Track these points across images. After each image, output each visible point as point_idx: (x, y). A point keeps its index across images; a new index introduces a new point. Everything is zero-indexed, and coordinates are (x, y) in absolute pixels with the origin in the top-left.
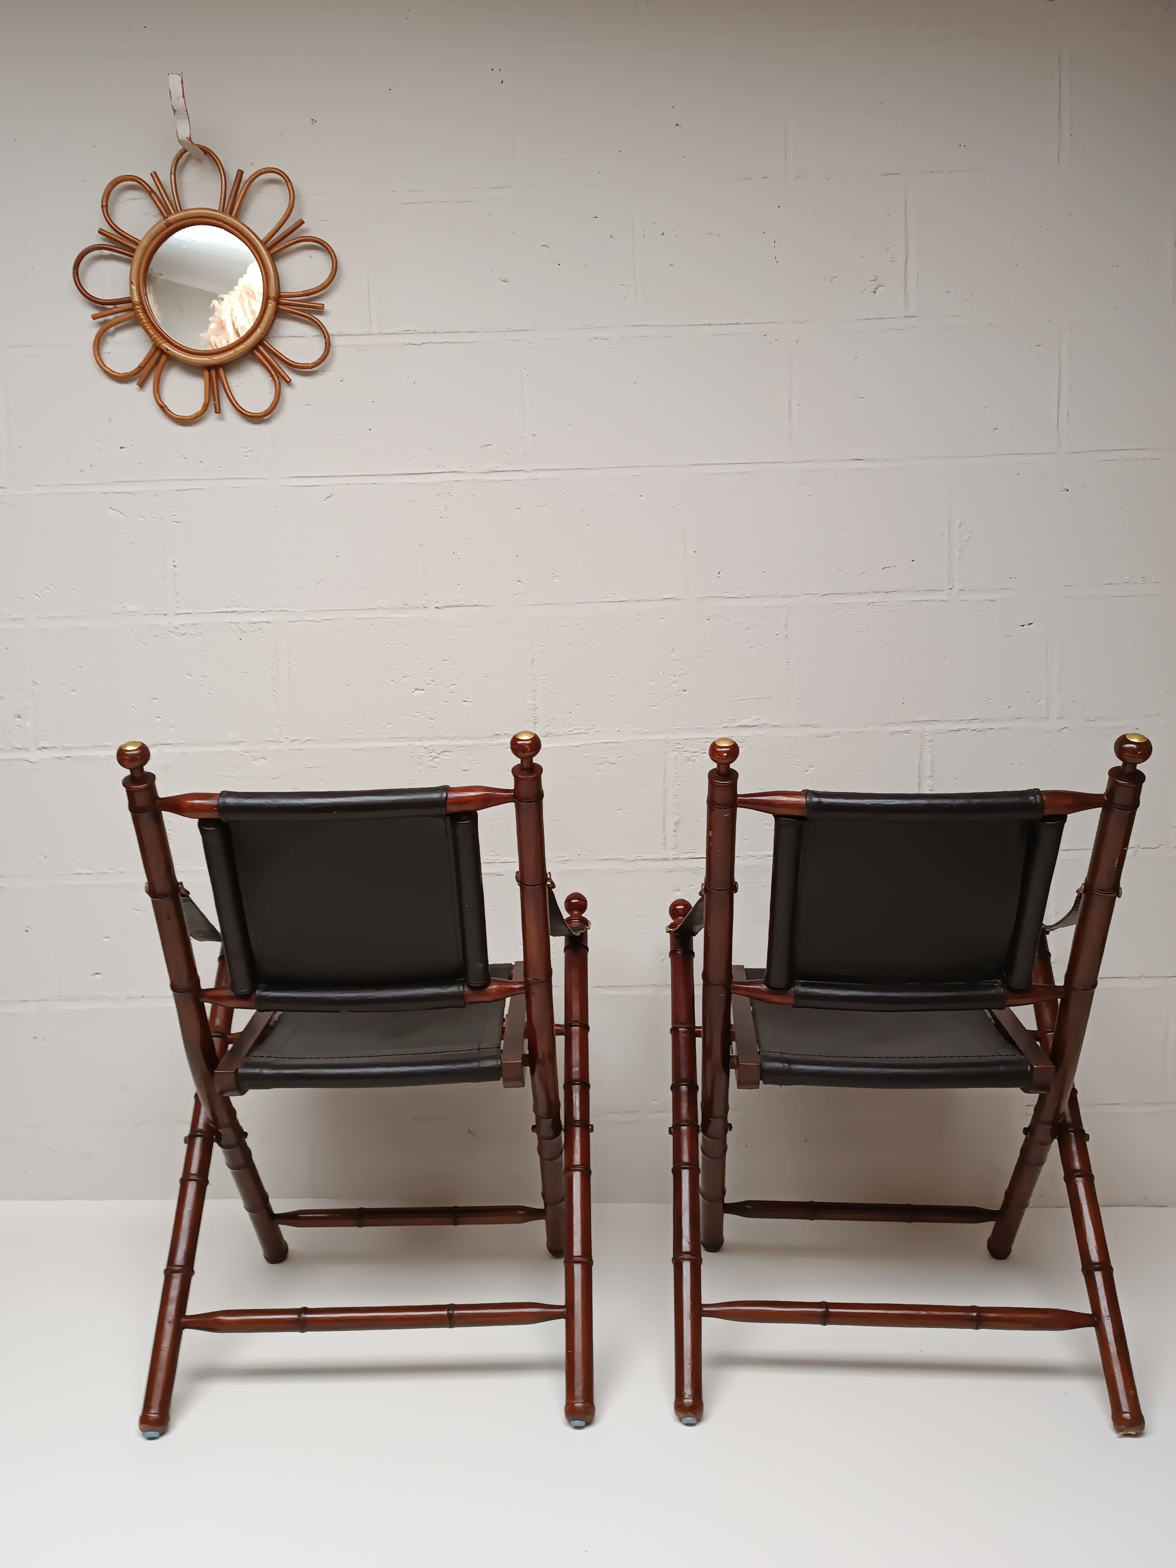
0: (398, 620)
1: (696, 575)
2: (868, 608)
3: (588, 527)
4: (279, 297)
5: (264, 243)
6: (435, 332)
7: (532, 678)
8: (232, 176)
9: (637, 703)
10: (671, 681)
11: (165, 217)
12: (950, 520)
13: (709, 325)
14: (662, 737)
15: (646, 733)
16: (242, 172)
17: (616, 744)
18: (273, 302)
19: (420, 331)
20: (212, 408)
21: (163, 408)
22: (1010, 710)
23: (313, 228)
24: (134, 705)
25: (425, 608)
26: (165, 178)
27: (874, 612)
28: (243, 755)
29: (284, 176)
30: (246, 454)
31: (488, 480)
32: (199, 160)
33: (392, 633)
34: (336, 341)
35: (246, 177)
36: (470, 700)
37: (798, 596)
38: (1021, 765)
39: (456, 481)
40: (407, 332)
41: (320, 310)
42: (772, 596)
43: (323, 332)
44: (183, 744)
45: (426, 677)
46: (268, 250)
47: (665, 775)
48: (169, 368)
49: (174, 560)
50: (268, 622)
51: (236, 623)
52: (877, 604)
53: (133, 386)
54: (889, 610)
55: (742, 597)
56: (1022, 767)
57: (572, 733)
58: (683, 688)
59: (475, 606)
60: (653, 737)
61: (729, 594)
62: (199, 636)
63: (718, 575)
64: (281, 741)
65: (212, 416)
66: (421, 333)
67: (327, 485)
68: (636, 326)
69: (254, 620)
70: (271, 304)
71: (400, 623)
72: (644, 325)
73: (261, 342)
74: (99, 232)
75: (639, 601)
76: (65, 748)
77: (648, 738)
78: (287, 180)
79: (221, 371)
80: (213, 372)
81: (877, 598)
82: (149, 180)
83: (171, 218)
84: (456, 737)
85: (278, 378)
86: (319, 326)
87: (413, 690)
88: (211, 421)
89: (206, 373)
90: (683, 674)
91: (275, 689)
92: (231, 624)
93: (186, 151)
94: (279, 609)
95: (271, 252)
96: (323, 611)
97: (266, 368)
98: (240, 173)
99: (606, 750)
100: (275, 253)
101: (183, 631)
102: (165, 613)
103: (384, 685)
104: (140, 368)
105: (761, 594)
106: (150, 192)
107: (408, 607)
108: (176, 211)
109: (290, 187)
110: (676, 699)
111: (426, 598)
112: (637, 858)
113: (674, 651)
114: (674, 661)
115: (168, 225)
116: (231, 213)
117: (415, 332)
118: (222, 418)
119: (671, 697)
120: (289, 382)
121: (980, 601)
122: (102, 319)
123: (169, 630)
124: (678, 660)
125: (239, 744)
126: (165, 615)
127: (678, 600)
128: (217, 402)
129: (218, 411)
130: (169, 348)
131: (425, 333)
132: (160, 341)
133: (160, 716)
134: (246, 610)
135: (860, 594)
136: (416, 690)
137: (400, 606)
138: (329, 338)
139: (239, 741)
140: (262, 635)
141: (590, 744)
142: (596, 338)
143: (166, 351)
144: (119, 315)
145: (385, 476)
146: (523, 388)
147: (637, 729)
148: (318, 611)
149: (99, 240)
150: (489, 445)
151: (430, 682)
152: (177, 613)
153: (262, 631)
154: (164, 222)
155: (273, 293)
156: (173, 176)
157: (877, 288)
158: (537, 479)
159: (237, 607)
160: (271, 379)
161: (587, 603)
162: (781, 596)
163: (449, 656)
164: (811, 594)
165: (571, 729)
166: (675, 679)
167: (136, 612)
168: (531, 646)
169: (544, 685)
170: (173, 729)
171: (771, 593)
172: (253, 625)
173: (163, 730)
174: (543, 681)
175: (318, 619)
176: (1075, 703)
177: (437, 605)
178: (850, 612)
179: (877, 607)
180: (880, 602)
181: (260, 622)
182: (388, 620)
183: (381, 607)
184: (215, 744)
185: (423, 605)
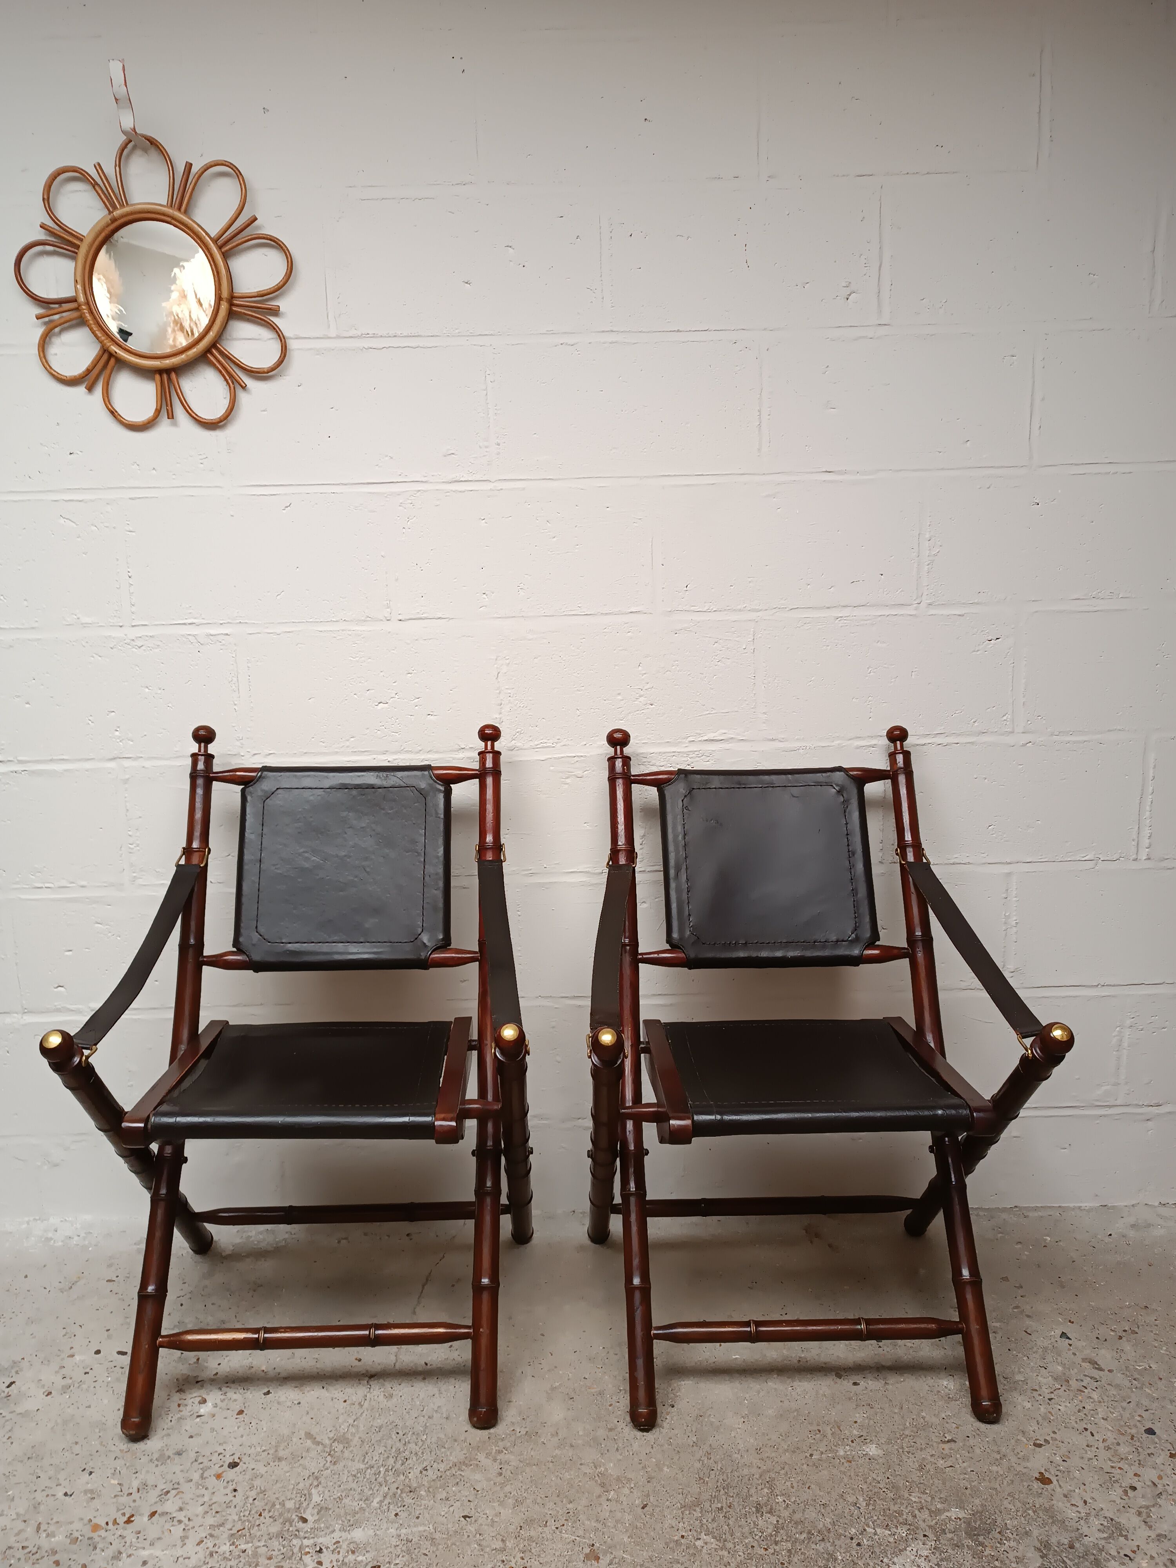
0: (361, 633)
1: (663, 588)
2: (836, 622)
3: (555, 539)
4: (232, 297)
5: (215, 241)
6: (395, 336)
7: (498, 691)
8: (180, 168)
10: (638, 695)
11: (110, 212)
12: (919, 534)
13: (678, 331)
16: (191, 165)
17: (582, 758)
18: (226, 304)
19: (380, 335)
20: (164, 413)
21: (113, 413)
22: (976, 724)
23: (267, 226)
24: (90, 718)
25: (388, 620)
26: (110, 169)
27: (842, 626)
29: (234, 168)
30: (201, 461)
31: (452, 491)
32: (145, 150)
33: (354, 645)
34: (292, 345)
35: (195, 170)
36: (435, 714)
37: (766, 610)
38: (986, 779)
39: (419, 491)
40: (366, 336)
41: (276, 312)
42: (740, 610)
43: (279, 336)
44: (142, 757)
45: (389, 691)
46: (220, 248)
48: (119, 370)
49: (129, 570)
50: (227, 634)
51: (194, 636)
52: (845, 618)
53: (81, 390)
54: (858, 624)
55: (709, 610)
56: (986, 780)
57: (538, 746)
58: (650, 702)
59: (439, 618)
61: (697, 608)
62: (157, 648)
63: (685, 589)
64: (242, 754)
65: (165, 422)
66: (381, 336)
67: (285, 494)
68: (603, 332)
69: (213, 632)
70: (224, 306)
71: (362, 636)
72: (612, 331)
73: (214, 345)
74: (41, 227)
75: (606, 614)
76: (20, 762)
78: (239, 174)
79: (173, 375)
80: (165, 376)
81: (845, 612)
82: (93, 172)
83: (116, 213)
84: (421, 751)
85: (233, 383)
86: (274, 329)
87: (377, 704)
88: (164, 427)
89: (157, 377)
90: (650, 688)
91: (236, 703)
92: (190, 637)
93: (130, 141)
94: (238, 621)
95: (223, 250)
96: (283, 623)
97: (220, 372)
98: (189, 166)
99: (572, 764)
100: (227, 251)
101: (139, 643)
102: (121, 624)
103: (347, 698)
104: (88, 371)
105: (729, 608)
106: (94, 185)
107: (371, 619)
108: (122, 206)
109: (242, 182)
110: (643, 712)
111: (388, 610)
113: (641, 665)
114: (641, 675)
115: (114, 220)
116: (179, 209)
117: (374, 336)
118: (175, 424)
120: (244, 388)
121: (948, 616)
122: (47, 319)
123: (125, 642)
124: (645, 674)
126: (121, 626)
127: (645, 613)
128: (169, 408)
129: (171, 416)
130: (117, 351)
131: (385, 337)
132: (108, 343)
133: (118, 729)
134: (204, 621)
135: (828, 608)
136: (379, 703)
137: (363, 618)
138: (285, 341)
140: (222, 647)
141: (555, 758)
142: (561, 344)
143: (115, 354)
144: (64, 314)
145: (346, 485)
146: (487, 394)
148: (279, 623)
149: (41, 236)
150: (453, 454)
151: (393, 695)
152: (133, 624)
153: (220, 644)
154: (110, 217)
155: (225, 294)
156: (117, 168)
157: (849, 295)
158: (501, 489)
159: (195, 618)
160: (225, 383)
161: (553, 616)
162: (749, 610)
163: (413, 669)
164: (779, 608)
165: (536, 743)
166: (642, 693)
167: (90, 624)
168: (496, 659)
169: (510, 698)
170: (132, 743)
171: (739, 607)
172: (212, 637)
173: (121, 743)
174: (509, 695)
175: (278, 631)
176: (1040, 717)
177: (400, 617)
178: (819, 627)
179: (845, 621)
180: (848, 616)
181: (218, 635)
182: (350, 633)
183: (343, 619)
184: (175, 758)
185: (386, 617)
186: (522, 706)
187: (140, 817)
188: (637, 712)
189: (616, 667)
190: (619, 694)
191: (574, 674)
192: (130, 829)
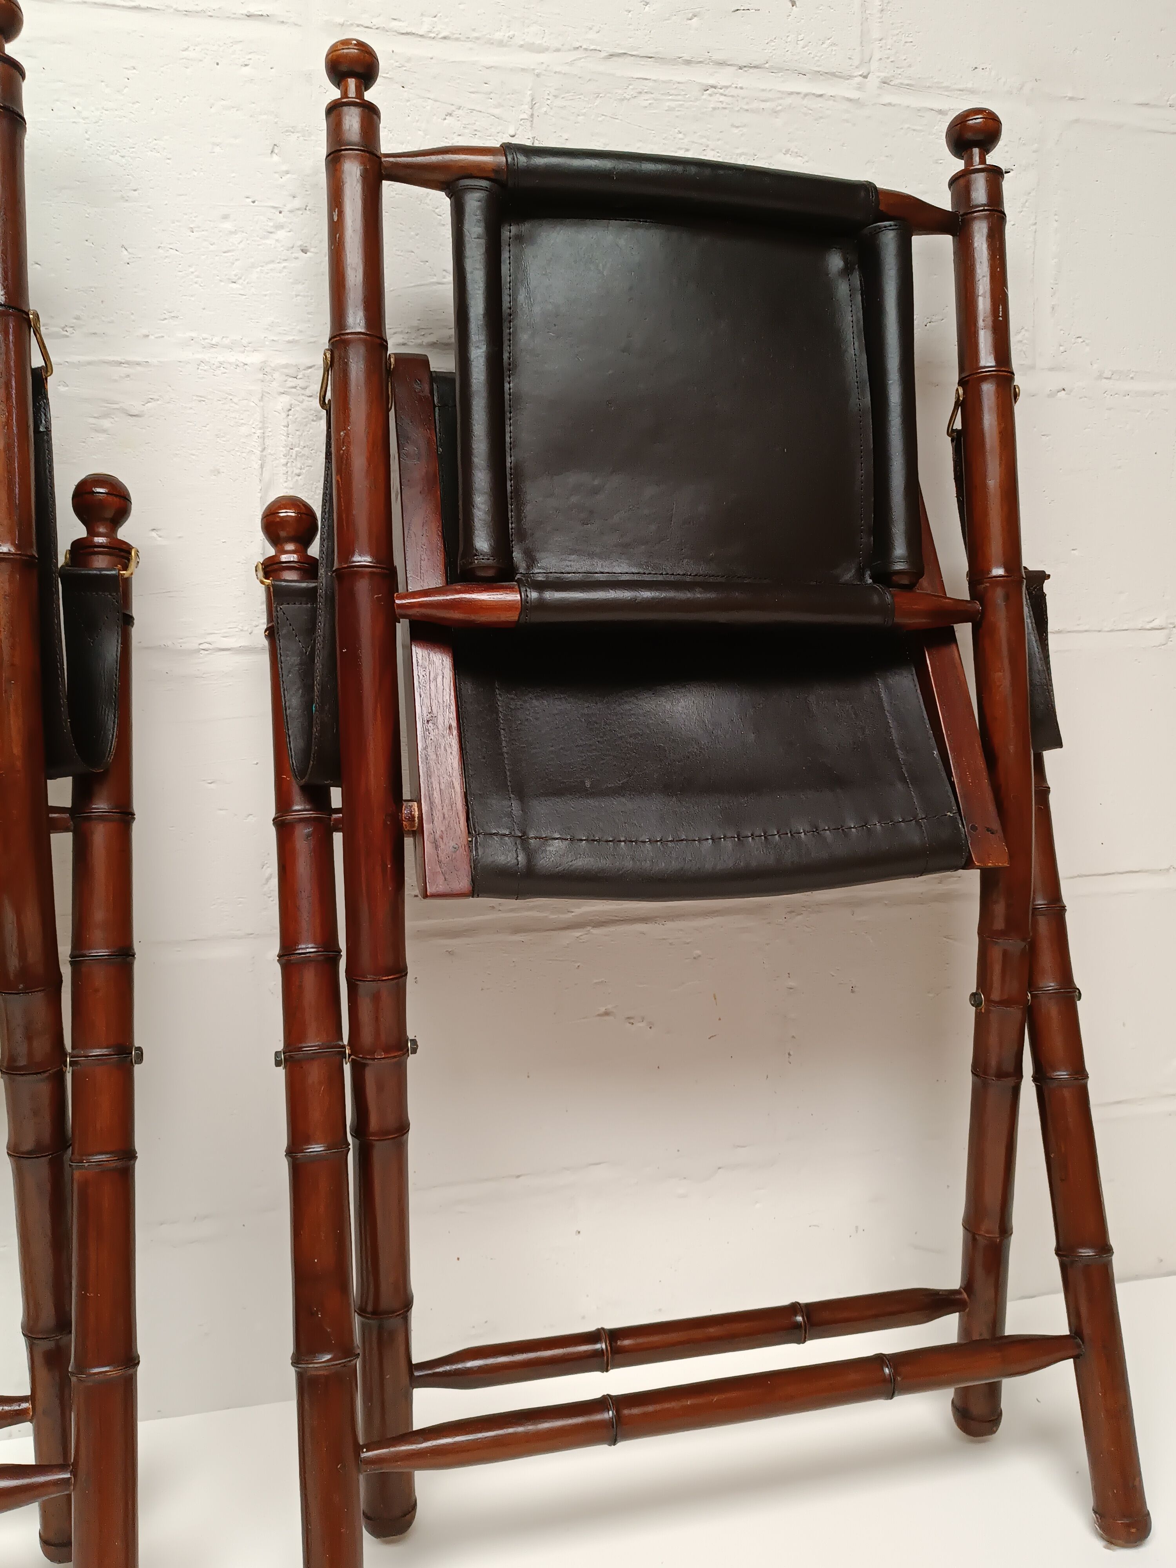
2: (704, 97)
9: (192, 270)
10: (271, 224)
14: (255, 358)
15: (213, 346)
17: (139, 368)
27: (714, 109)
37: (558, 50)
42: (501, 44)
47: (264, 449)
52: (721, 91)
54: (746, 107)
55: (432, 35)
58: (300, 243)
60: (232, 357)
61: (401, 24)
75: (187, 13)
77: (221, 359)
81: (722, 77)
90: (298, 209)
99: (116, 381)
105: (476, 34)
110: (284, 267)
112: (202, 647)
113: (276, 151)
114: (277, 175)
119: (273, 261)
121: (919, 110)
124: (287, 173)
127: (283, 22)
135: (688, 62)
147: (194, 334)
162: (521, 46)
164: (586, 49)
166: (281, 218)
171: (498, 36)
176: (1080, 340)
178: (668, 104)
179: (722, 98)
180: (727, 87)
188: (271, 266)
189: (217, 149)
190: (225, 217)
191: (112, 157)
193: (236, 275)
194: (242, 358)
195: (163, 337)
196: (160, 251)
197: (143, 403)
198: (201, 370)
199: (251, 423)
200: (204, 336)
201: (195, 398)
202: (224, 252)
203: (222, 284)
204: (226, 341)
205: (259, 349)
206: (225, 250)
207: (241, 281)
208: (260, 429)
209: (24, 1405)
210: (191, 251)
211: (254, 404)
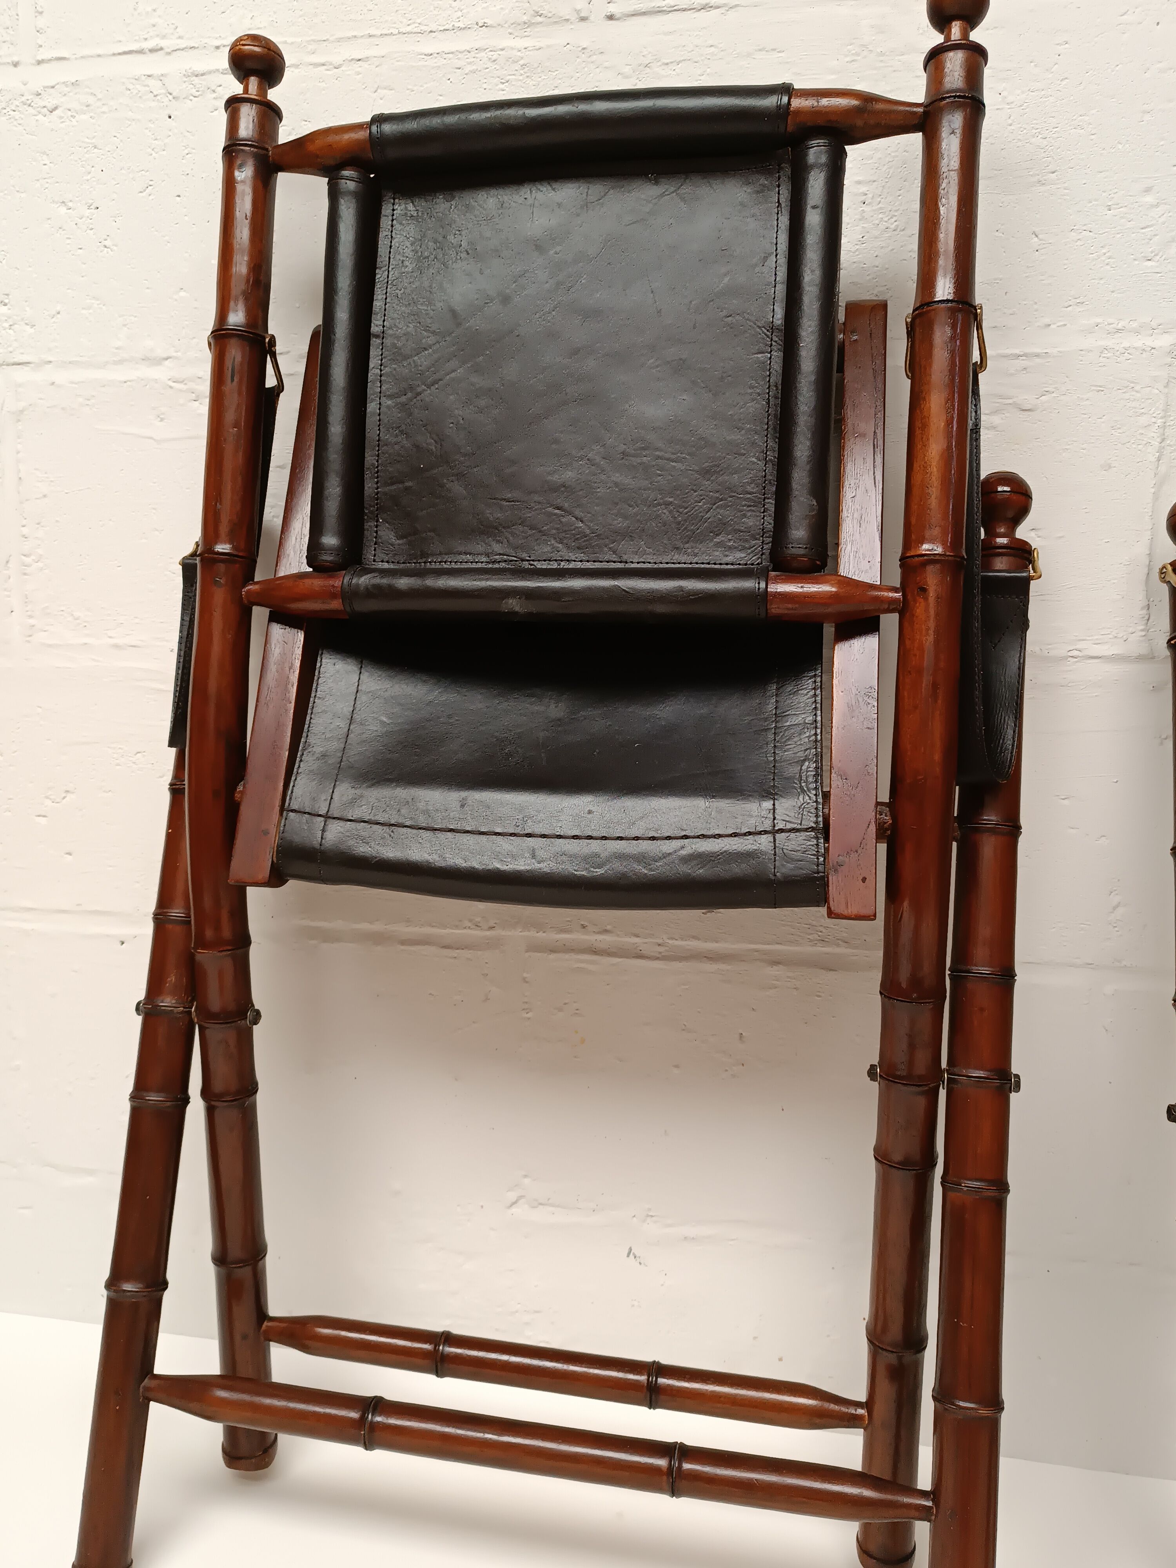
0: (519, 54)
9: (1104, 251)
14: (1164, 341)
15: (1118, 331)
17: (1038, 360)
25: (583, 19)
28: (171, 387)
33: (502, 86)
44: (50, 362)
47: (1163, 440)
51: (161, 77)
60: (1138, 342)
62: (84, 112)
69: (199, 67)
71: (522, 62)
77: (1126, 344)
99: (1012, 375)
101: (51, 102)
102: (15, 59)
107: (539, 19)
112: (1070, 654)
123: (24, 98)
125: (167, 363)
126: (16, 65)
134: (182, 44)
137: (525, 18)
139: (165, 356)
147: (1099, 320)
148: (339, 40)
152: (40, 58)
153: (214, 95)
159: (164, 37)
169: (864, 207)
170: (32, 330)
172: (196, 80)
173: (11, 332)
174: (863, 198)
175: (337, 59)
177: (612, 9)
181: (210, 72)
182: (495, 56)
183: (480, 25)
184: (116, 363)
185: (578, 12)
186: (893, 227)
187: (45, 496)
189: (1147, 117)
190: (1148, 190)
192: (24, 522)
193: (1152, 252)
194: (1149, 342)
195: (1065, 325)
196: (1073, 233)
197: (1037, 397)
198: (1104, 357)
199: (1151, 412)
200: (1111, 321)
201: (1093, 388)
202: (1142, 228)
203: (1137, 262)
204: (1134, 325)
205: (1169, 330)
206: (1143, 225)
207: (1158, 257)
208: (1162, 418)
209: (860, 1411)
210: (1107, 230)
211: (1157, 392)
